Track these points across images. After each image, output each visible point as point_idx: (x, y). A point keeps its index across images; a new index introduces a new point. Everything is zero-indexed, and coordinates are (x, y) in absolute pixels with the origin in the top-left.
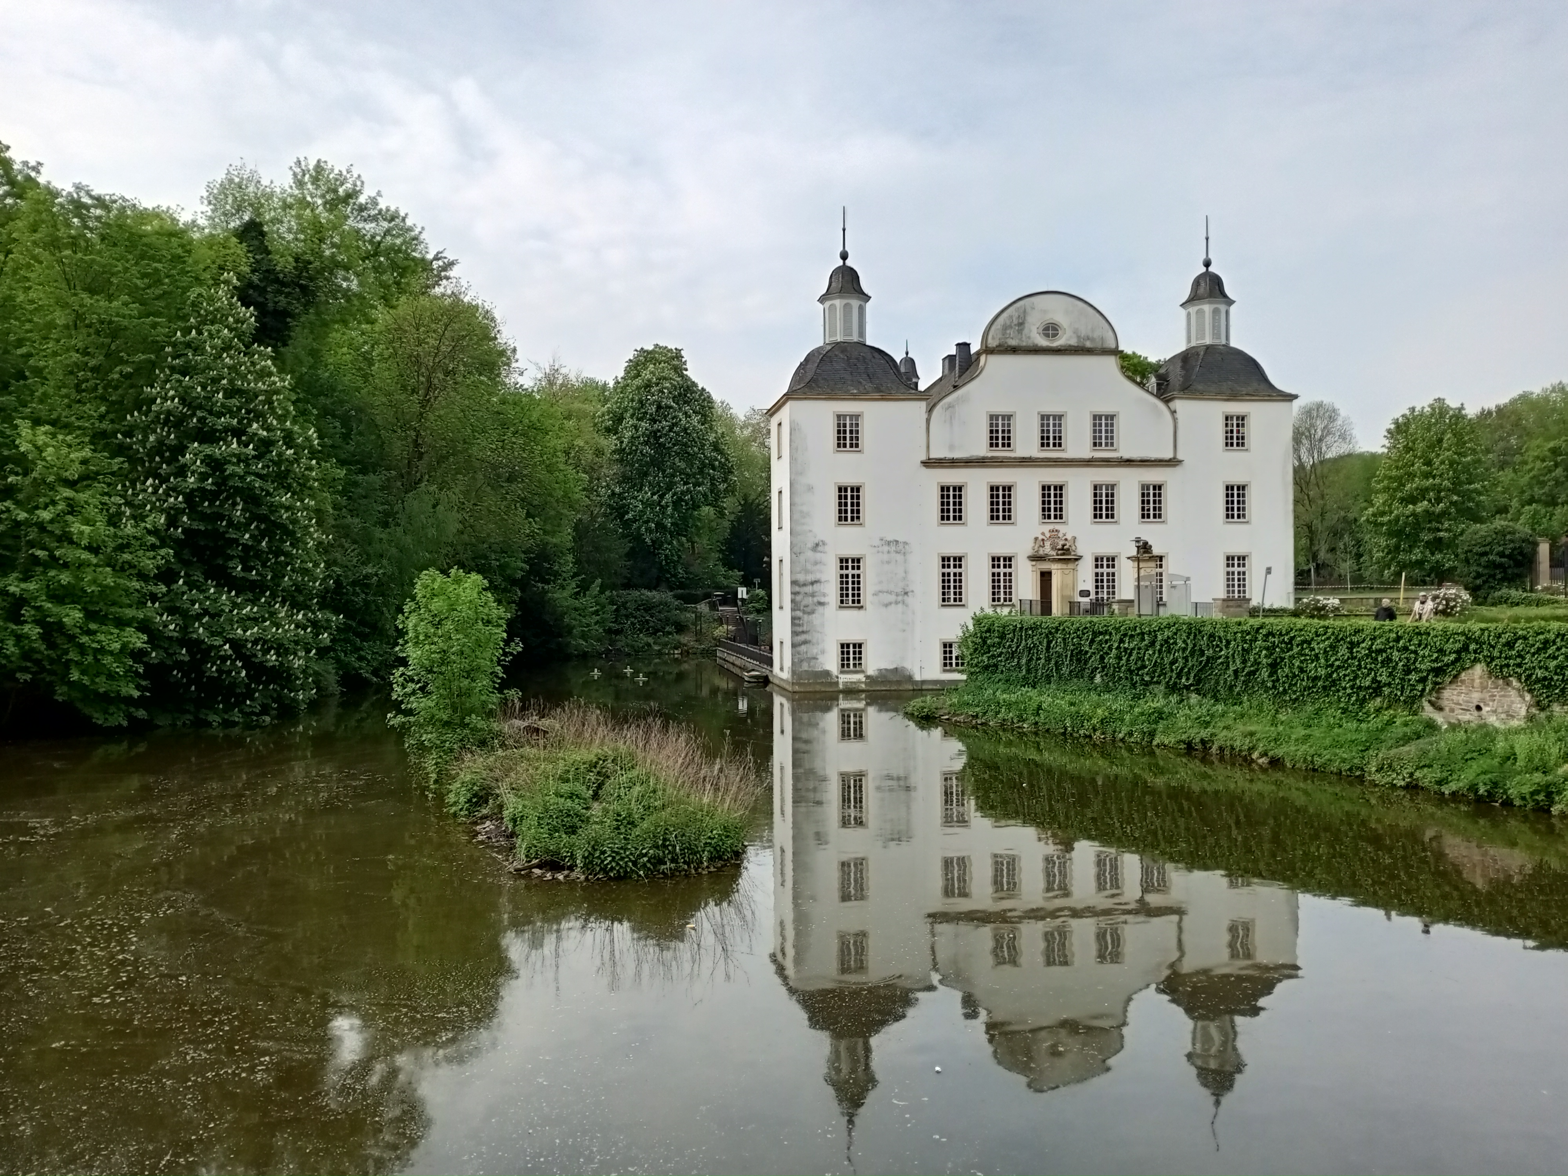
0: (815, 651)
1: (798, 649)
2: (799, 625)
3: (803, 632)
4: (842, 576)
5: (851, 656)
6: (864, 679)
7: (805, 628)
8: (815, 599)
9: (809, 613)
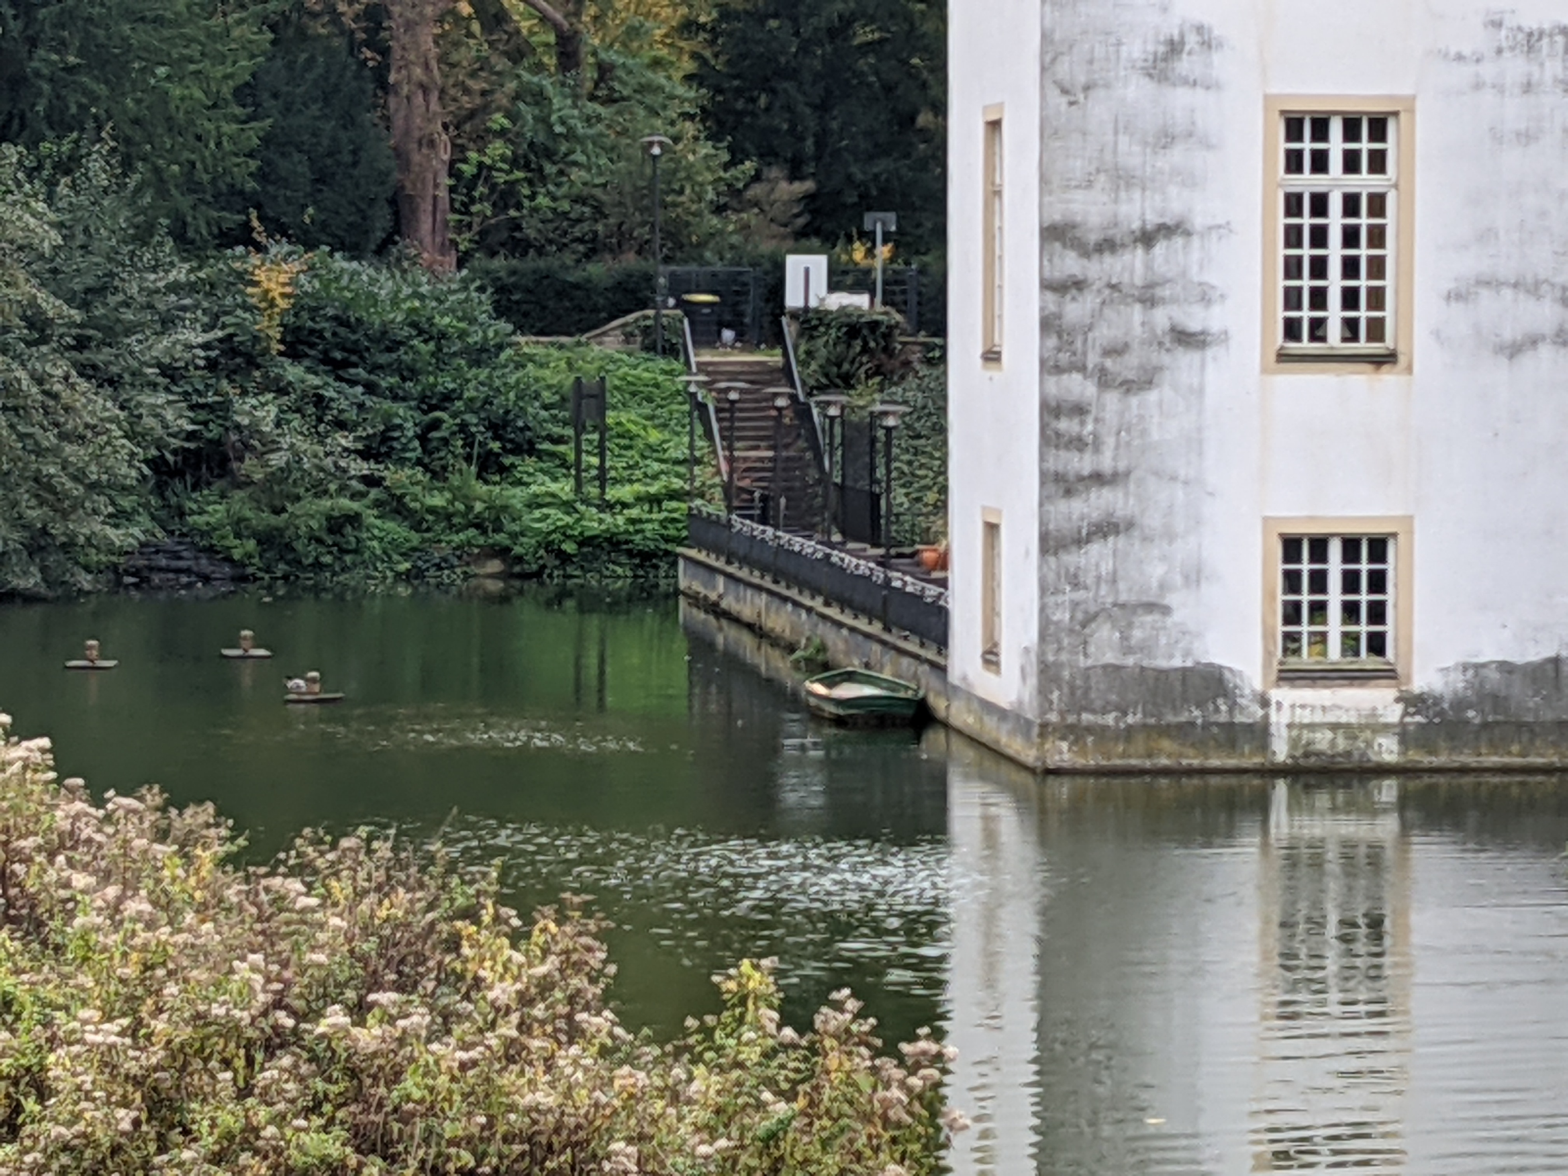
0: (1157, 571)
1: (1072, 559)
2: (1078, 444)
3: (1098, 479)
4: (1293, 204)
5: (1335, 597)
6: (1393, 714)
7: (1106, 463)
8: (1161, 317)
9: (1129, 387)
